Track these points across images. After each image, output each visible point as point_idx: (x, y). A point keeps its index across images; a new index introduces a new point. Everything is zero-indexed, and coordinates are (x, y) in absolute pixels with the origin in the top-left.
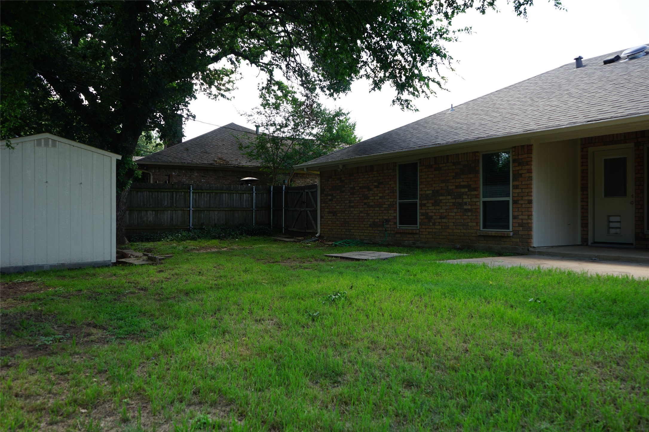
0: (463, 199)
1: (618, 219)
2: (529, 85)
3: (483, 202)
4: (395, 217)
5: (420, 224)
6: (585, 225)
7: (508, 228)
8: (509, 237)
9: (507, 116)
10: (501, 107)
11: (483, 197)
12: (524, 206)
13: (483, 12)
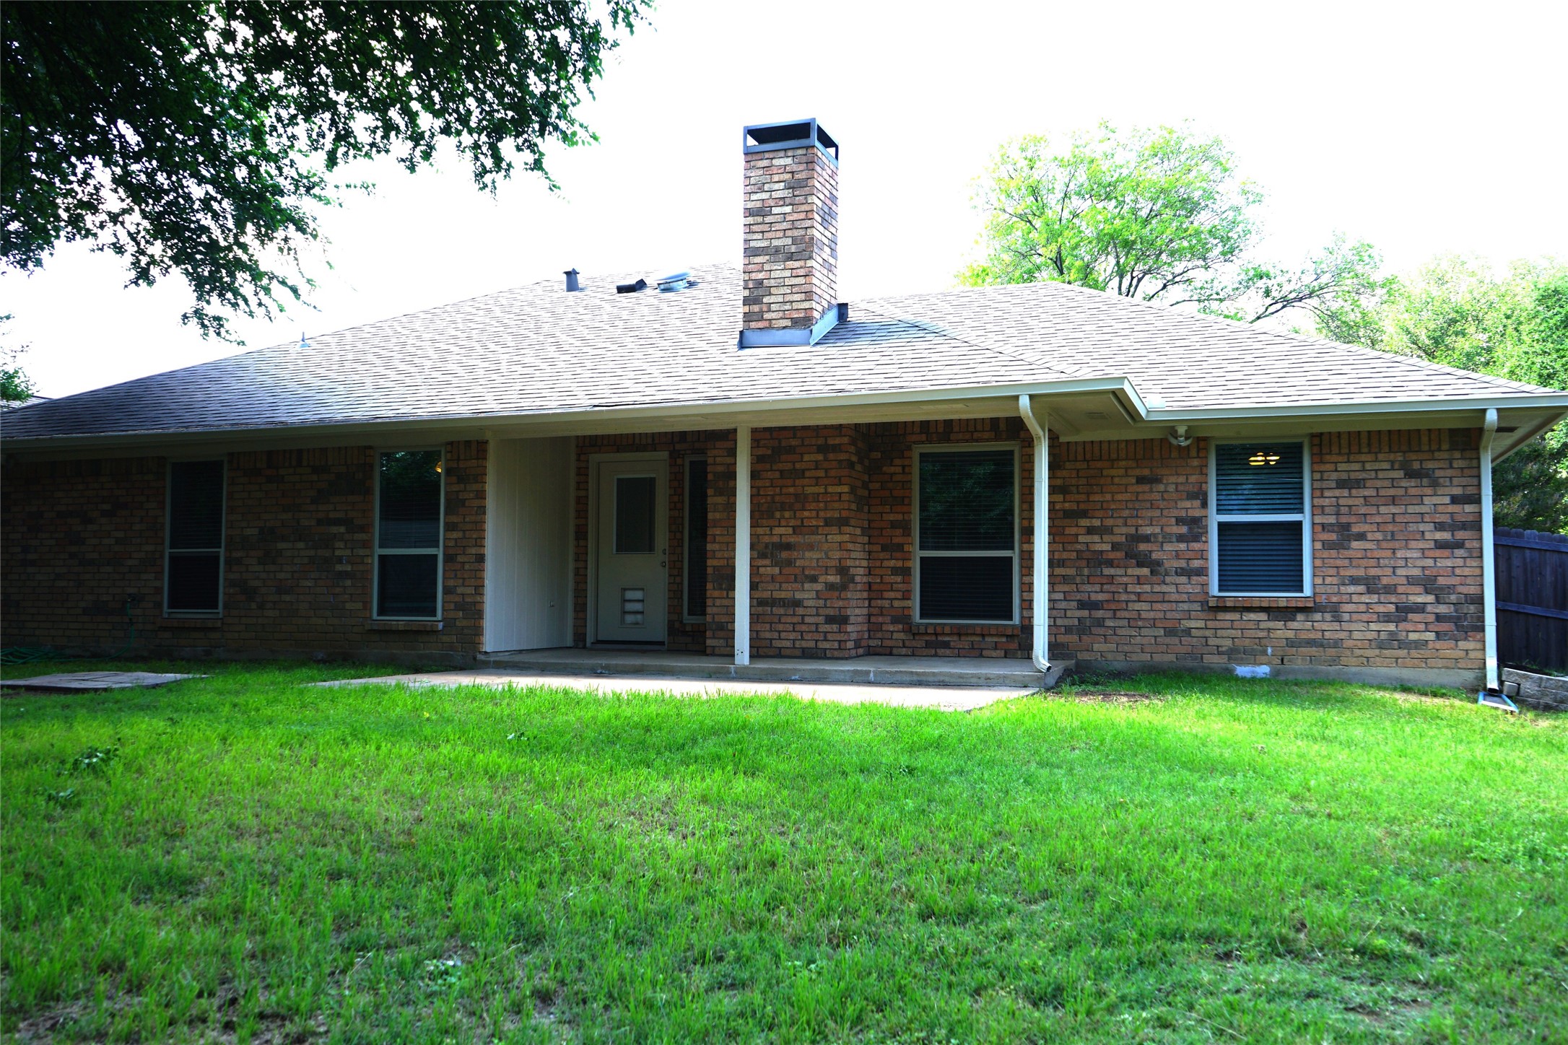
0: (334, 549)
1: (639, 595)
2: (474, 311)
3: (380, 556)
4: (159, 590)
5: (225, 607)
6: (580, 608)
7: (434, 613)
8: (436, 632)
9: (435, 374)
10: (419, 352)
11: (380, 547)
12: (467, 567)
13: (412, 168)
